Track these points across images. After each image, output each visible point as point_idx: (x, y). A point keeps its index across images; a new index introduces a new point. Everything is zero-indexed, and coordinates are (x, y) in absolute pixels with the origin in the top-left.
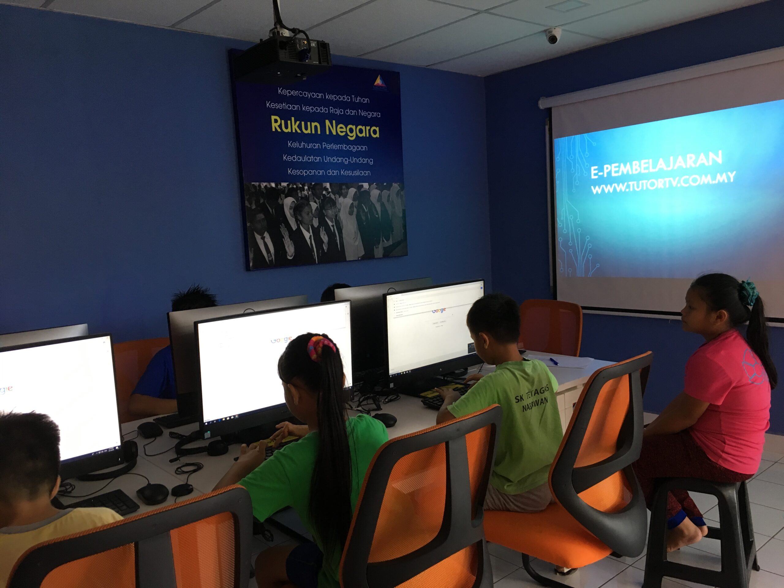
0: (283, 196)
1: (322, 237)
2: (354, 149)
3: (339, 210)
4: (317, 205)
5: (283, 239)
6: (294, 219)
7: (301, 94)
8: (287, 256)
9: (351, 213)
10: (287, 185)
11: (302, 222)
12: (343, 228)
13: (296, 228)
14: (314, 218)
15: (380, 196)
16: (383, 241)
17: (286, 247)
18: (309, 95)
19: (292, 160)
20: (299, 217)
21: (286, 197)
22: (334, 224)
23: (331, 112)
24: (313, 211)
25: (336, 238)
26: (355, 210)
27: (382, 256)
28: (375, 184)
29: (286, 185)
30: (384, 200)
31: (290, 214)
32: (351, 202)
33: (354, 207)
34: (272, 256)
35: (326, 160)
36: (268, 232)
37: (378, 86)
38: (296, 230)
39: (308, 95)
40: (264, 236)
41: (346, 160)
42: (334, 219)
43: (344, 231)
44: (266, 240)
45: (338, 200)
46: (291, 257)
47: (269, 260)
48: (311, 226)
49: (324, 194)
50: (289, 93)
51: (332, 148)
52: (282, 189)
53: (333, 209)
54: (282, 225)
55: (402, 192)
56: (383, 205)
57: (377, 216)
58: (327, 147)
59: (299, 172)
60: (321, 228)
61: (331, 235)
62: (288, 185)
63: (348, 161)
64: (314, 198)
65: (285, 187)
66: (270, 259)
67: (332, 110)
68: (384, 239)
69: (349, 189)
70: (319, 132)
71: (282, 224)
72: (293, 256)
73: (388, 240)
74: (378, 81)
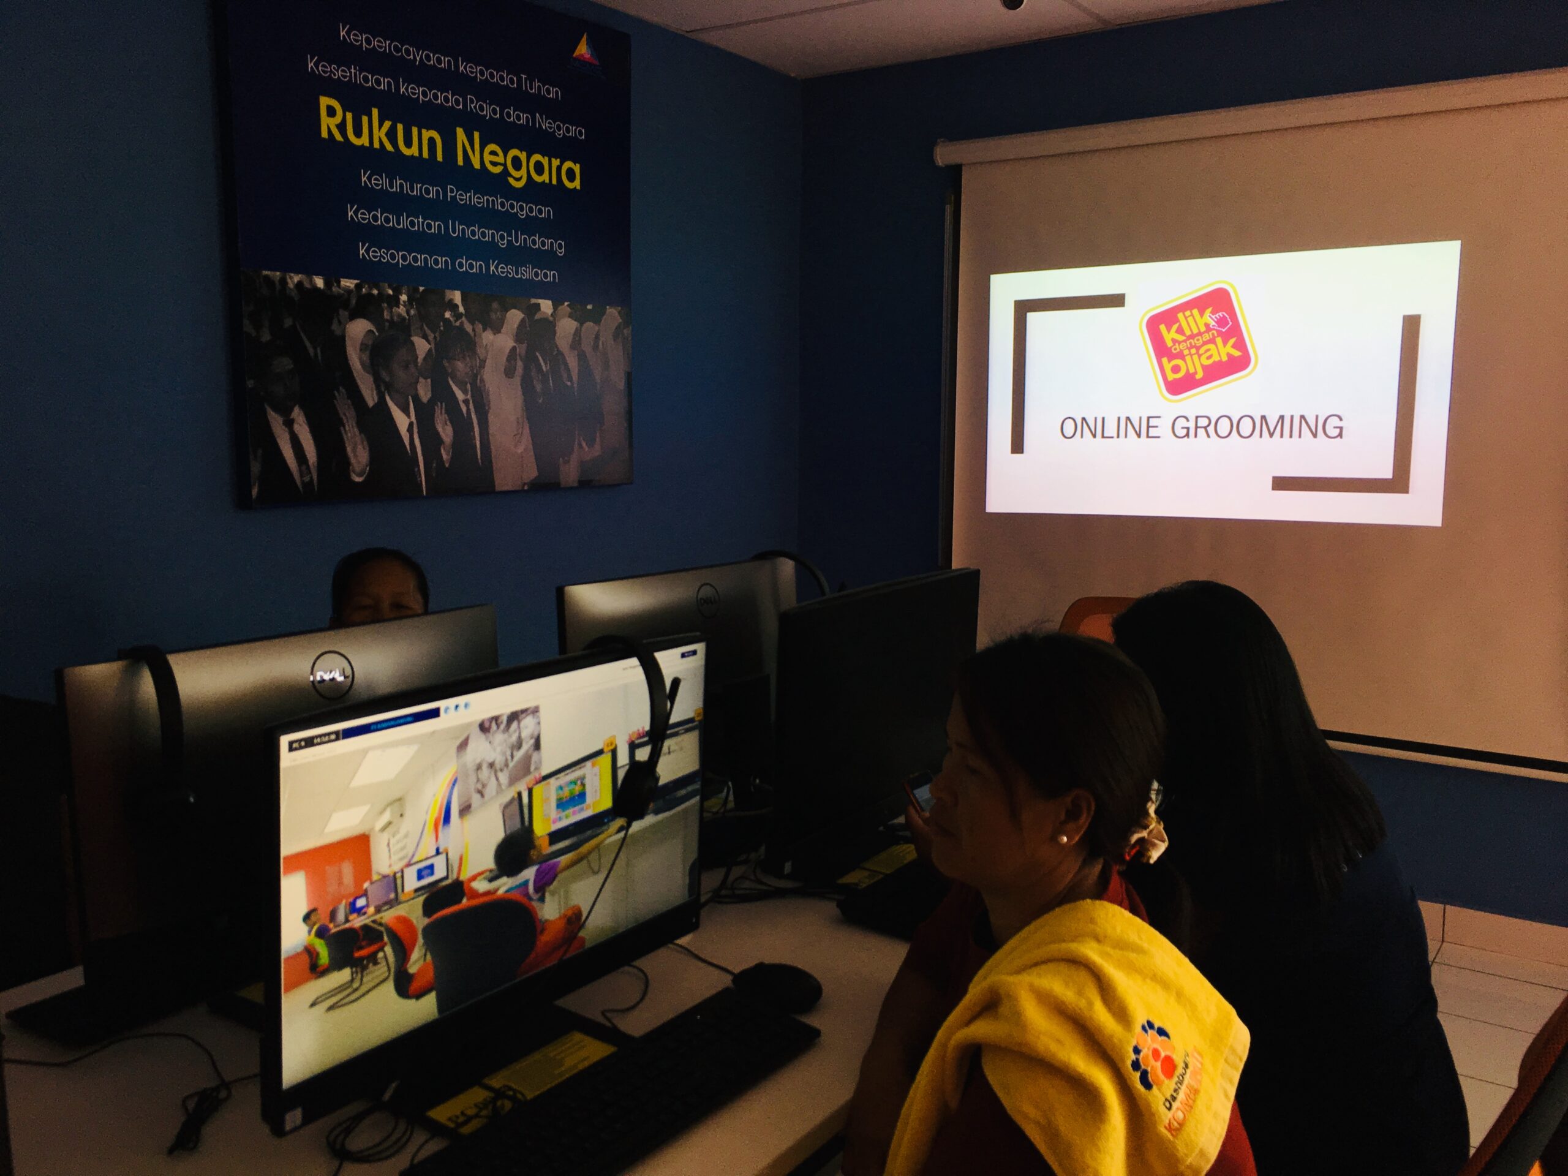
0: (344, 314)
1: (440, 429)
2: (523, 210)
3: (483, 362)
4: (428, 346)
5: (342, 428)
6: (370, 379)
7: (397, 50)
8: (349, 476)
9: (509, 372)
10: (357, 285)
11: (389, 387)
12: (489, 408)
13: (376, 401)
14: (421, 380)
15: (577, 333)
16: (580, 446)
17: (349, 449)
18: (418, 56)
19: (369, 220)
20: (384, 374)
21: (353, 317)
22: (469, 397)
23: (470, 106)
24: (420, 360)
25: (472, 434)
26: (520, 364)
27: (576, 485)
28: (568, 305)
29: (352, 286)
30: (587, 346)
31: (362, 364)
32: (511, 343)
33: (518, 357)
34: (310, 473)
35: (454, 232)
36: (302, 407)
37: (580, 60)
38: (375, 406)
39: (416, 56)
40: (291, 417)
41: (502, 237)
42: (470, 384)
43: (491, 418)
44: (296, 427)
45: (480, 336)
46: (360, 475)
47: (303, 482)
48: (411, 396)
49: (448, 320)
50: (368, 42)
51: (470, 201)
52: (343, 294)
53: (468, 359)
54: (338, 392)
55: (625, 331)
56: (582, 357)
57: (569, 384)
58: (458, 197)
59: (387, 255)
60: (437, 404)
61: (461, 425)
62: (358, 287)
63: (507, 239)
64: (422, 328)
65: (349, 291)
66: (307, 479)
67: (473, 103)
68: (584, 444)
69: (507, 312)
70: (440, 158)
71: (341, 388)
72: (365, 476)
73: (591, 443)
74: (583, 49)
